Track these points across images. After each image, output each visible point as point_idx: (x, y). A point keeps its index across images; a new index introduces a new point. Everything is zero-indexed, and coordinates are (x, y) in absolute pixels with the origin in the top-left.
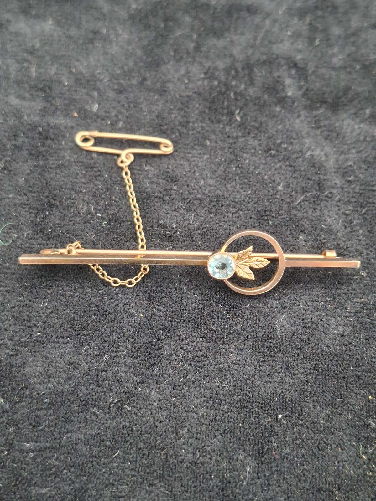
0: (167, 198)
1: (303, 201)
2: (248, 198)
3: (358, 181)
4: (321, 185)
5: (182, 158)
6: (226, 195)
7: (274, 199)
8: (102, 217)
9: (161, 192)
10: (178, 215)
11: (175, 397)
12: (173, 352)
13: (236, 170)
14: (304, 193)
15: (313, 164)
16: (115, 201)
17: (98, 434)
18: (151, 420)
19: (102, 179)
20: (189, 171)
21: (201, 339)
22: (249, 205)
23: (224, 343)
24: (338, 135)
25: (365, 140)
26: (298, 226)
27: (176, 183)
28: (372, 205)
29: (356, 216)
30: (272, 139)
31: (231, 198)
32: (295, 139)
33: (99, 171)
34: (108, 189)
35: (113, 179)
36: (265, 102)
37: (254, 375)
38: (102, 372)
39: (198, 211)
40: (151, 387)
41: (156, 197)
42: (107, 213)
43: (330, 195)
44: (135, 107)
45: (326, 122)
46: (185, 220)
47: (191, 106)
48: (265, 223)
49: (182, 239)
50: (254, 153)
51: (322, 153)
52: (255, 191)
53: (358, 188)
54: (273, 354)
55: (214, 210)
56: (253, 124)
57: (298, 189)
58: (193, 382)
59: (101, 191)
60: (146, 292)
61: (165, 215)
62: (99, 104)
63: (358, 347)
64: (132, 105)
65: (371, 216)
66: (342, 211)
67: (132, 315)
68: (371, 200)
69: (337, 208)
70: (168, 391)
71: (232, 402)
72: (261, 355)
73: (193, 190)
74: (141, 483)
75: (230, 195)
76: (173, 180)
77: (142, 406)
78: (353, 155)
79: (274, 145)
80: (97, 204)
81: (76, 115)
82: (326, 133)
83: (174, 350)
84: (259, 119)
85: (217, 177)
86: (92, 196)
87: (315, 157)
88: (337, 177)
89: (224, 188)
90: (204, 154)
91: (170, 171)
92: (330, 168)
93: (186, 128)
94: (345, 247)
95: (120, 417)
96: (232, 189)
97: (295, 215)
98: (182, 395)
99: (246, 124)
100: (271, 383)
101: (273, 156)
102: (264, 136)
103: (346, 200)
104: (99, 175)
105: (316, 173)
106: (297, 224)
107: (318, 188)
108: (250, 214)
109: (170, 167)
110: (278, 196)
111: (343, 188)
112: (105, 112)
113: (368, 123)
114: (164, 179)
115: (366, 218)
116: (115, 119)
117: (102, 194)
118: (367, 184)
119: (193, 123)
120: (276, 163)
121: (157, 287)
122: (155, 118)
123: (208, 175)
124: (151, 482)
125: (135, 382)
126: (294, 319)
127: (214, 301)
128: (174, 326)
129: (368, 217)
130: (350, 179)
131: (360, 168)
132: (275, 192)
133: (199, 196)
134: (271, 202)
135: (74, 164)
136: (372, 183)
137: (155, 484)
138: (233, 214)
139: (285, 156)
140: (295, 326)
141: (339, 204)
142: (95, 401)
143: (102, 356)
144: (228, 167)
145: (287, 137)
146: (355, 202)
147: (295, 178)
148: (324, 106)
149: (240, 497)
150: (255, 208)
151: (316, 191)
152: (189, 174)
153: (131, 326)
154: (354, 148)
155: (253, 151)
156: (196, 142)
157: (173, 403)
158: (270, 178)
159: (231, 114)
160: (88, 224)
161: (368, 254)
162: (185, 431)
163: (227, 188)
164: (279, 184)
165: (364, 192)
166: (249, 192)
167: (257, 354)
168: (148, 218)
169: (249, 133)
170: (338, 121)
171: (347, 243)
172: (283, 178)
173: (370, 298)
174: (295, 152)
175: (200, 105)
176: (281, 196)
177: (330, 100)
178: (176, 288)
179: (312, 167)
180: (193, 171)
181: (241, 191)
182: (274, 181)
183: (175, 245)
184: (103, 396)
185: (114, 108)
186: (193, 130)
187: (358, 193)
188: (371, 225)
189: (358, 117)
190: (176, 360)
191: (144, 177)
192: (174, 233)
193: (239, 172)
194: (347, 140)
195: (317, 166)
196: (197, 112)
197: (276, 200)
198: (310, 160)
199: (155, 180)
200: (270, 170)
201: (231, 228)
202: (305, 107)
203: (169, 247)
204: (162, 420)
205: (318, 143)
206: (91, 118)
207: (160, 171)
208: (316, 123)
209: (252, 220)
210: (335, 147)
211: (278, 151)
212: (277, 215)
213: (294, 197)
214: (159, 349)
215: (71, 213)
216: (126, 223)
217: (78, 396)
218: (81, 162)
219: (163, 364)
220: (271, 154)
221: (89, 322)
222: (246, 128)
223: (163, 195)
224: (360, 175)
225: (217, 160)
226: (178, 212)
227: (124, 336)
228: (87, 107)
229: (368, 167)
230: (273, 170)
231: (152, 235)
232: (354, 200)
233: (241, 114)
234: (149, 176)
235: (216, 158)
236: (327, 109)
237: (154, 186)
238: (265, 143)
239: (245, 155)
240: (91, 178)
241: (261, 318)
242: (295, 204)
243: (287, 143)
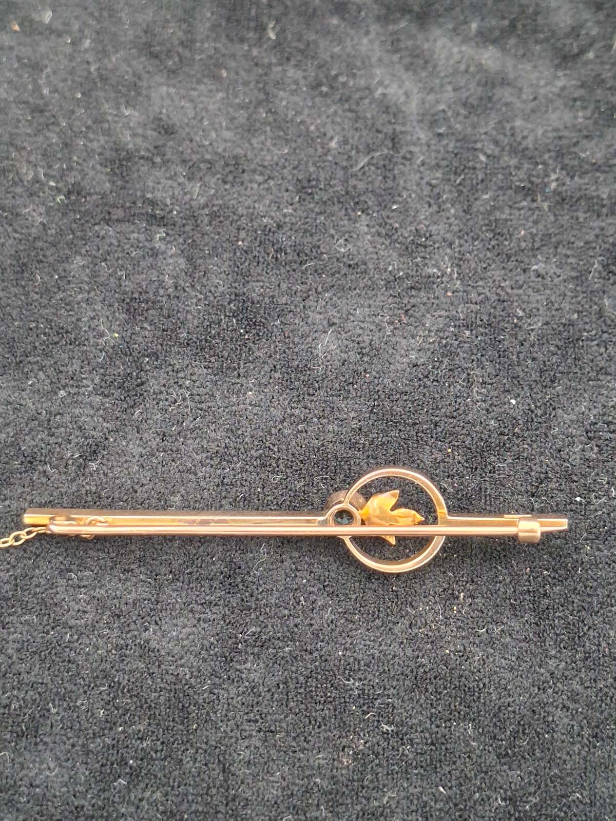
0: (158, 160)
1: (369, 164)
2: (283, 160)
3: (453, 134)
4: (396, 140)
5: (184, 97)
6: (250, 155)
7: (324, 161)
8: (57, 188)
9: (149, 151)
10: (175, 185)
11: (164, 451)
12: (163, 389)
13: (266, 117)
14: (369, 153)
15: (387, 108)
16: (77, 163)
17: (50, 502)
18: (129, 482)
19: (58, 130)
20: (194, 118)
21: (205, 370)
22: (285, 171)
23: (239, 375)
24: (426, 62)
25: (467, 71)
26: (357, 203)
27: (173, 136)
28: (472, 171)
29: (447, 188)
30: (324, 69)
31: (258, 160)
32: (359, 69)
33: (54, 116)
34: (66, 145)
35: (75, 129)
36: (315, 10)
37: (282, 422)
38: (55, 416)
39: (206, 179)
40: (130, 437)
41: (142, 158)
42: (66, 182)
43: (408, 156)
44: (110, 16)
45: (410, 43)
46: (186, 193)
47: (198, 16)
48: (308, 198)
49: (180, 222)
50: (296, 90)
51: (401, 92)
52: (295, 149)
53: (451, 145)
54: (311, 391)
55: (230, 178)
56: (295, 44)
57: (360, 147)
58: (192, 431)
59: (56, 148)
60: (124, 300)
61: (156, 186)
62: (54, 11)
63: (437, 381)
64: (105, 14)
65: (469, 188)
66: (427, 179)
67: (101, 335)
68: (471, 164)
69: (418, 175)
70: (155, 443)
71: (248, 459)
72: (295, 393)
73: (199, 146)
74: (112, 568)
75: (256, 156)
76: (168, 131)
77: (115, 464)
78: (449, 94)
79: (326, 77)
80: (50, 167)
81: (17, 28)
82: (408, 60)
83: (164, 386)
84: (305, 37)
85: (237, 128)
86: (43, 155)
87: (389, 97)
88: (422, 128)
89: (247, 145)
90: (218, 91)
91: (164, 117)
92: (411, 114)
93: (190, 50)
94: (428, 235)
95: (82, 478)
96: (260, 146)
97: (355, 187)
98: (174, 449)
99: (285, 45)
100: (306, 432)
101: (326, 95)
102: (312, 64)
103: (433, 163)
104: (53, 123)
105: (389, 122)
106: (356, 200)
107: (390, 145)
108: (285, 184)
109: (164, 111)
110: (330, 158)
111: (429, 146)
112: (64, 24)
113: (473, 43)
114: (155, 130)
115: (462, 192)
116: (78, 35)
117: (57, 152)
118: (465, 139)
119: (202, 42)
120: (328, 107)
121: (140, 293)
122: (142, 34)
123: (224, 124)
124: (127, 567)
125: (105, 430)
126: (345, 342)
127: (226, 316)
128: (166, 352)
129: (465, 190)
130: (441, 131)
131: (458, 114)
132: (325, 151)
133: (208, 157)
134: (318, 167)
135: (13, 105)
136: (473, 138)
137: (132, 570)
138: (259, 184)
139: (342, 95)
140: (346, 352)
141: (422, 169)
142: (46, 456)
143: (56, 393)
144: (255, 112)
145: (348, 66)
146: (447, 166)
147: (356, 129)
148: (408, 17)
149: (254, 587)
150: (294, 175)
151: (389, 149)
152: (194, 122)
153: (101, 351)
154: (450, 83)
155: (294, 87)
156: (206, 72)
157: (160, 459)
158: (318, 129)
159: (261, 29)
160: (35, 198)
161: (461, 246)
162: (178, 498)
163: (251, 145)
164: (332, 138)
165: (461, 151)
166: (286, 151)
167: (288, 391)
168: (129, 189)
169: (288, 59)
170: (428, 41)
171: (430, 228)
172: (338, 128)
173: (459, 311)
174: (358, 90)
175: (213, 14)
176: (334, 157)
177: (416, 8)
178: (169, 296)
179: (384, 112)
180: (199, 118)
181: (272, 148)
182: (325, 135)
183: (170, 232)
184: (58, 450)
185: (77, 18)
186: (202, 51)
187: (452, 152)
188: (468, 201)
189: (458, 34)
190: (167, 400)
191: (123, 126)
192: (168, 213)
193: (271, 119)
194: (439, 72)
195: (391, 110)
196: (208, 25)
197: (326, 164)
198: (382, 101)
199: (140, 131)
200: (319, 117)
201: (257, 206)
202: (378, 19)
203: (160, 233)
204: (145, 482)
205: (394, 76)
206: (41, 33)
207: (149, 117)
208: (393, 43)
209: (288, 194)
210: (420, 81)
211: (331, 87)
212: (328, 187)
213: (354, 158)
214: (142, 384)
215: (8, 181)
216: (95, 197)
217: (20, 449)
218: (24, 103)
219: (148, 405)
220: (321, 92)
221: (37, 344)
222: (283, 51)
223: (153, 155)
224: (458, 125)
225: (237, 101)
226: (176, 180)
227: (89, 364)
228: (34, 16)
229: (470, 113)
230: (324, 117)
231: (134, 215)
232: (444, 163)
233: (278, 28)
234: (131, 125)
235: (236, 97)
236: (411, 21)
237: (139, 140)
238: (313, 74)
239: (281, 93)
240: (40, 127)
241: (296, 340)
242: (355, 169)
243: (347, 76)
